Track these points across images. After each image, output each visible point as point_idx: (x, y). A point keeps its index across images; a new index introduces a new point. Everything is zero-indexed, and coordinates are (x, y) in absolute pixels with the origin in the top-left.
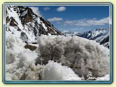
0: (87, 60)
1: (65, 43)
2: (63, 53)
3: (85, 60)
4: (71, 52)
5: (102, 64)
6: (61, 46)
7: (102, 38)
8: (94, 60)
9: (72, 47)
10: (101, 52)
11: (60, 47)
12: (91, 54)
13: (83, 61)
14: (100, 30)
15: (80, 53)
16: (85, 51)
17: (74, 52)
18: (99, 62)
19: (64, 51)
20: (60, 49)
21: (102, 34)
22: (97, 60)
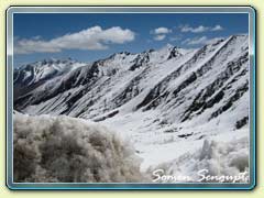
0: (100, 171)
1: (39, 135)
2: (39, 161)
3: (95, 172)
4: (58, 156)
5: (129, 174)
6: (31, 143)
7: (58, 80)
8: (113, 170)
9: (59, 145)
10: (122, 148)
11: (29, 147)
12: (106, 156)
13: (92, 175)
14: (51, 63)
15: (81, 157)
16: (93, 152)
17: (65, 155)
18: (122, 173)
19: (39, 154)
20: (31, 152)
21: (56, 71)
22: (119, 168)
